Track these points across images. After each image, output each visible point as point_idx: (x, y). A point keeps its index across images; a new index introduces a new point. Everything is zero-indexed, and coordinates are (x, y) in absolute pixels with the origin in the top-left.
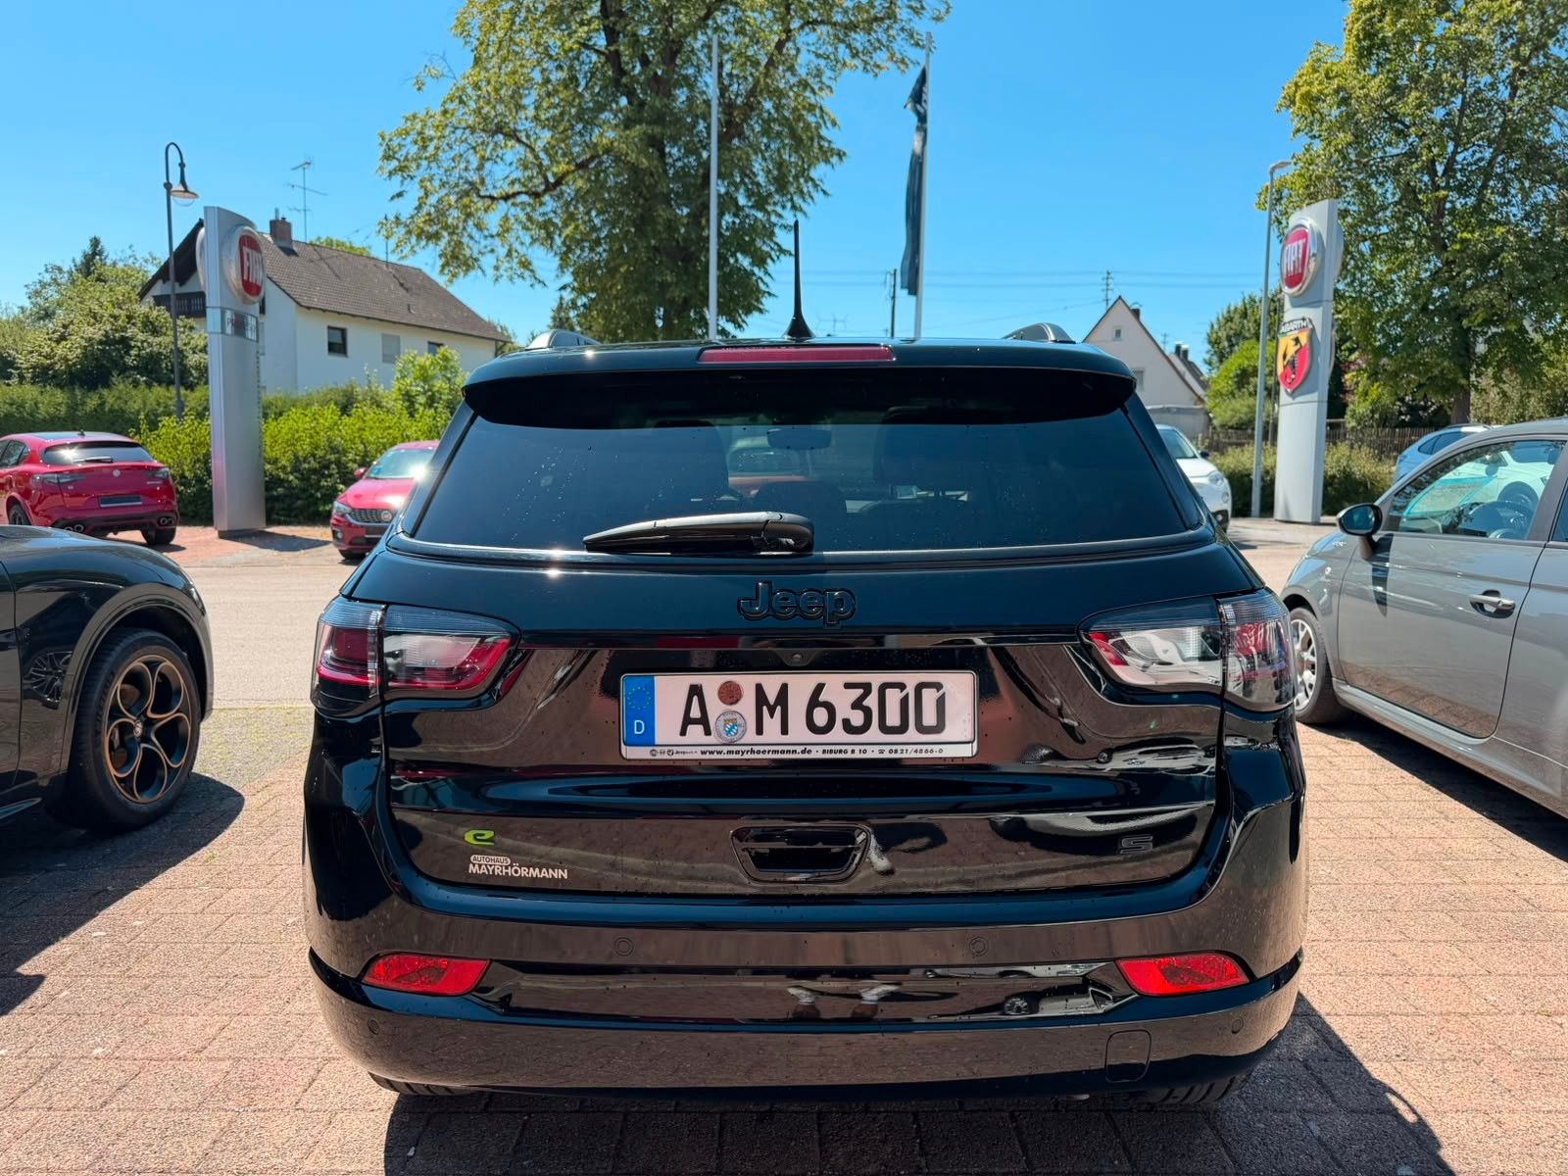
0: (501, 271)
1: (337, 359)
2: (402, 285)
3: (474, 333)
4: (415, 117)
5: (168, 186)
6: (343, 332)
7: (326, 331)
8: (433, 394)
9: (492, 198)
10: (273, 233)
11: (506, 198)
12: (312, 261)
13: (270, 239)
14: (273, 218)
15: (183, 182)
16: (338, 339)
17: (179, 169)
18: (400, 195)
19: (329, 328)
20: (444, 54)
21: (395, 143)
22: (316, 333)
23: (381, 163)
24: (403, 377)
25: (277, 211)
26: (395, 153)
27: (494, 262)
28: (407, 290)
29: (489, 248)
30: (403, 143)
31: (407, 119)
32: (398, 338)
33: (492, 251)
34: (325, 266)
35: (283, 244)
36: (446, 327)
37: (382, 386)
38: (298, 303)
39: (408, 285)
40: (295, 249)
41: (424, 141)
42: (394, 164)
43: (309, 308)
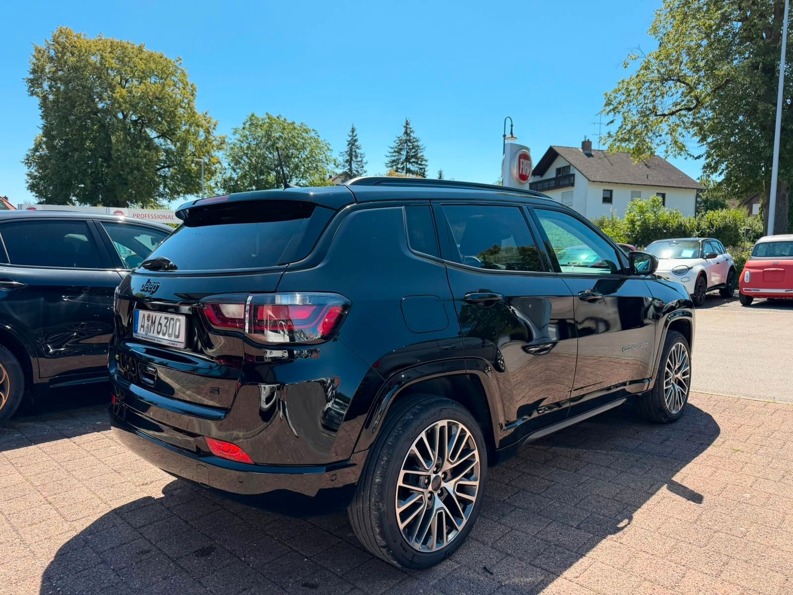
0: (669, 153)
1: (607, 205)
2: (646, 165)
3: (684, 186)
4: (623, 81)
5: (505, 136)
6: (611, 191)
7: (602, 192)
8: (645, 220)
9: (664, 115)
10: (583, 148)
11: (672, 114)
12: (600, 158)
13: (581, 150)
14: (583, 140)
15: (512, 133)
16: (608, 196)
17: (510, 127)
18: (612, 122)
19: (604, 190)
20: (639, 46)
21: (612, 97)
22: (598, 193)
23: (604, 108)
24: (630, 212)
25: (585, 137)
26: (611, 101)
27: (665, 149)
28: (648, 167)
29: (662, 142)
30: (617, 95)
31: (620, 83)
32: (640, 192)
33: (665, 143)
34: (607, 160)
35: (587, 152)
36: (667, 185)
37: (619, 218)
38: (589, 180)
39: (649, 165)
40: (593, 153)
41: (628, 92)
42: (611, 107)
43: (594, 181)
